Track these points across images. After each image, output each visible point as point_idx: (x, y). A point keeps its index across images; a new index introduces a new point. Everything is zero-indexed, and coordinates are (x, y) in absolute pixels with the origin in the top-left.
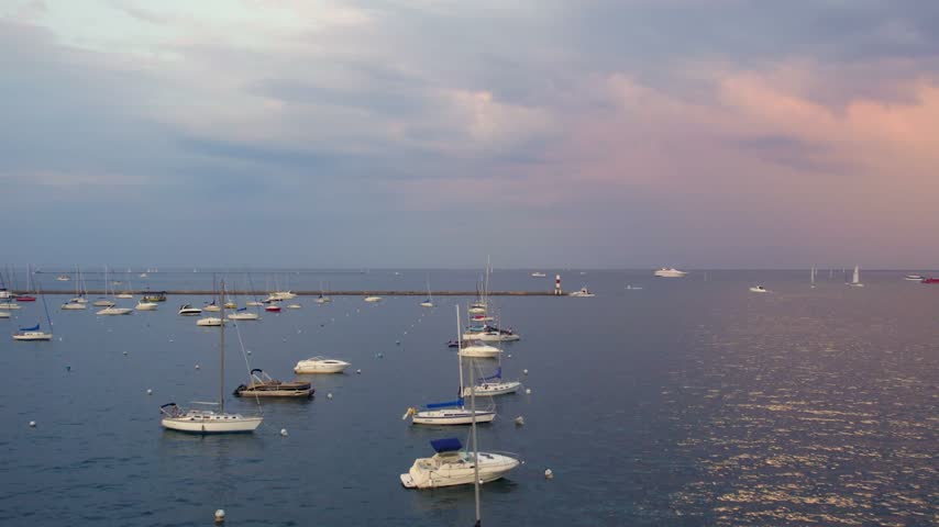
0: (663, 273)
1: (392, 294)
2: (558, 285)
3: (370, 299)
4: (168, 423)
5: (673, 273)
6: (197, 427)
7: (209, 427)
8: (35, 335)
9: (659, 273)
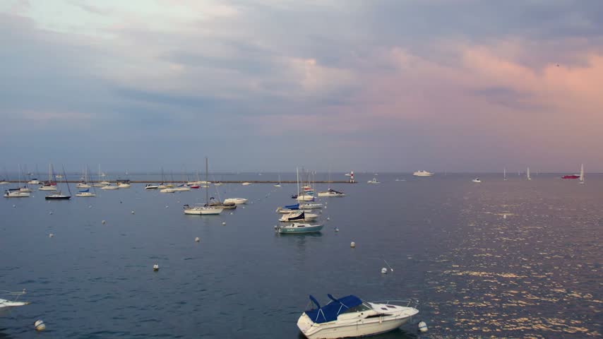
0: (418, 174)
1: (256, 182)
2: (352, 177)
3: (244, 184)
4: (186, 212)
5: (425, 174)
6: (198, 212)
7: (203, 212)
8: (87, 194)
9: (415, 174)
